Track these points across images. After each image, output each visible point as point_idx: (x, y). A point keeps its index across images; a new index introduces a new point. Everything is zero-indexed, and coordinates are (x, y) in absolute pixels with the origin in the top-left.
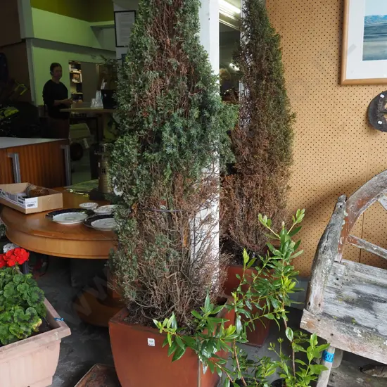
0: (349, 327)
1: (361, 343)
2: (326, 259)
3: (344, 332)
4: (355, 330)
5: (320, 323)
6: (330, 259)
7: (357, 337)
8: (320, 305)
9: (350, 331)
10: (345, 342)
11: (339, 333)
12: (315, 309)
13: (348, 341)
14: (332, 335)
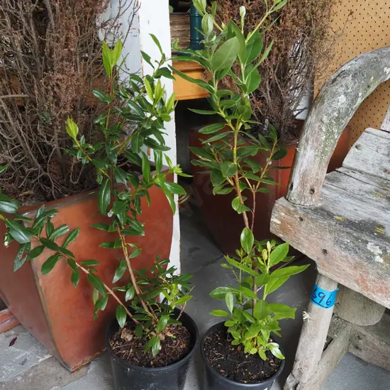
0: (357, 239)
1: (381, 277)
2: (335, 95)
3: (347, 248)
4: (370, 246)
5: (304, 224)
6: (346, 94)
7: (374, 263)
8: (312, 191)
9: (359, 248)
10: (348, 270)
11: (337, 248)
12: (301, 196)
13: (355, 268)
14: (325, 251)
